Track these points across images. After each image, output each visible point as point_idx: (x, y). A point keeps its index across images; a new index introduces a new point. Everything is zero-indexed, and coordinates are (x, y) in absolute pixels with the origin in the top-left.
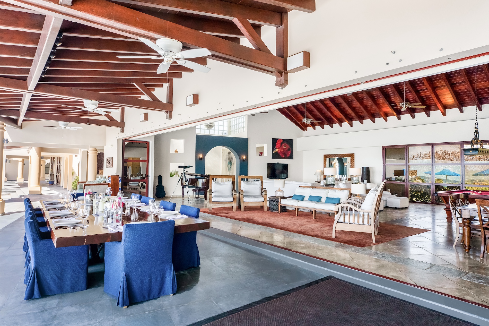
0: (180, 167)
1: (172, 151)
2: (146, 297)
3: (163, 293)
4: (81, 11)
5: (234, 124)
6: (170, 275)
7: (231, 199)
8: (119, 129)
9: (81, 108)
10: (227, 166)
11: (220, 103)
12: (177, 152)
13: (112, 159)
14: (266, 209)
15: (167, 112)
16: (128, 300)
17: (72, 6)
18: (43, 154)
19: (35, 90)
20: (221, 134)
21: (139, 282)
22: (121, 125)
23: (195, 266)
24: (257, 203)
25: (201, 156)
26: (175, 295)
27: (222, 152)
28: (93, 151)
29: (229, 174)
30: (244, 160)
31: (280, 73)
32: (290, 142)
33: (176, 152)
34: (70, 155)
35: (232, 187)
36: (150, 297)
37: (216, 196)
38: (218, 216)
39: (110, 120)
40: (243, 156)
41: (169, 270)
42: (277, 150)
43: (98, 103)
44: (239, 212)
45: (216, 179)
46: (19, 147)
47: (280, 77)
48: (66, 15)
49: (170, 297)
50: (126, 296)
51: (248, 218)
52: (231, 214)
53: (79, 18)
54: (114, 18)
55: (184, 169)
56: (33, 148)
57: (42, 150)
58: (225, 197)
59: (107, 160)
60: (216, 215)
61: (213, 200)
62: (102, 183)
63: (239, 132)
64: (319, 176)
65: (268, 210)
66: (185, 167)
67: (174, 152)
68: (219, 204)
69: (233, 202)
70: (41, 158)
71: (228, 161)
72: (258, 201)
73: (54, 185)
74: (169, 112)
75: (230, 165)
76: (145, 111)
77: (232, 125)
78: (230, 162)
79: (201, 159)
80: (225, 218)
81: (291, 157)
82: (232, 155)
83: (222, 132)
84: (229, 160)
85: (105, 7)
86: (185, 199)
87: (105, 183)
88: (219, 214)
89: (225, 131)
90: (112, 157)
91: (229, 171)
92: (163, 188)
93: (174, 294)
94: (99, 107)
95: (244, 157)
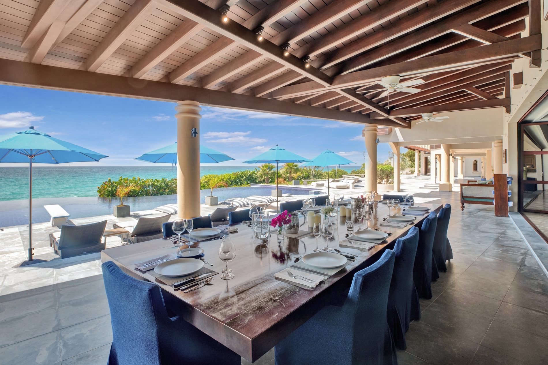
56: (442, 145)
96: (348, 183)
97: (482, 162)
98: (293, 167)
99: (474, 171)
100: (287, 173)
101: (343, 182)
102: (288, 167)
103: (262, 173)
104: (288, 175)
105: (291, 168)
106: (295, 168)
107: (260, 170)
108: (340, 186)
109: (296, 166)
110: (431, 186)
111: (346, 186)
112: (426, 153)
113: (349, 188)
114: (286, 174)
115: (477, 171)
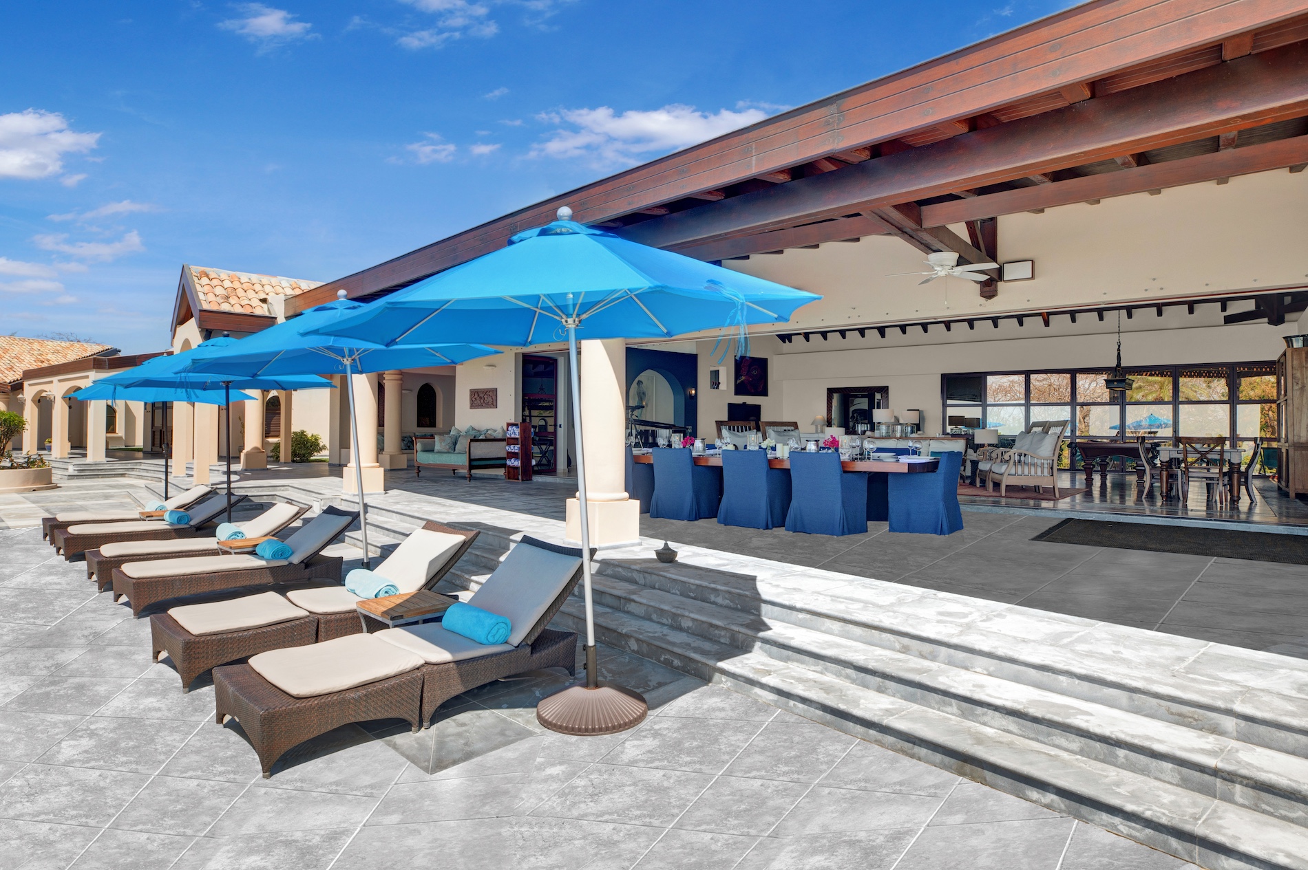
13: (496, 391)
30: (692, 397)
32: (762, 364)
40: (691, 389)
42: (743, 378)
59: (475, 394)
64: (819, 426)
81: (764, 392)
95: (693, 391)
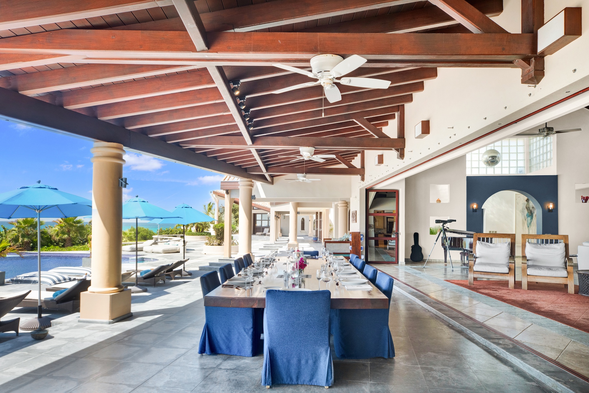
0: (438, 221)
1: (433, 200)
2: (295, 380)
3: (316, 382)
4: (218, 52)
5: (535, 155)
6: (325, 361)
7: (506, 270)
8: (359, 177)
9: (297, 157)
10: (525, 220)
11: (453, 128)
12: (440, 201)
13: (356, 213)
14: (571, 290)
15: (397, 150)
16: (270, 379)
17: (209, 50)
18: (299, 209)
19: (254, 144)
20: (513, 172)
21: (285, 360)
22: (361, 172)
23: (385, 357)
24: (553, 278)
25: (475, 206)
26: (330, 389)
27: (516, 199)
28: (342, 204)
29: (529, 232)
30: (550, 211)
31: (527, 60)
33: (438, 202)
34: (326, 210)
35: (509, 251)
36: (299, 381)
37: (481, 264)
38: (478, 292)
39: (349, 168)
40: (549, 204)
41: (324, 353)
43: (314, 149)
44: (519, 290)
45: (491, 239)
46: (285, 203)
47: (527, 68)
48: (212, 61)
49: (324, 389)
50: (269, 374)
51: (527, 301)
52: (502, 292)
53: (224, 60)
54: (252, 50)
55: (443, 224)
56: (290, 203)
57: (298, 205)
58: (496, 266)
59: (352, 214)
60: (475, 291)
61: (475, 268)
62: (344, 240)
63: (543, 167)
65: (576, 292)
66: (445, 222)
67: (436, 202)
68: (484, 275)
69: (508, 273)
70: (298, 213)
71: (526, 212)
72: (554, 276)
73: (318, 242)
74: (399, 150)
75: (529, 218)
76: (380, 152)
77: (532, 157)
78: (531, 214)
79: (475, 211)
80: (486, 296)
82: (531, 204)
83: (515, 169)
84: (528, 211)
85: (243, 39)
86: (449, 265)
87: (348, 240)
88: (480, 291)
89: (520, 167)
90: (356, 211)
91: (528, 227)
92: (420, 249)
93: (330, 387)
94: (315, 154)
95: (551, 206)
96: (177, 245)
97: (310, 221)
98: (74, 225)
99: (301, 230)
100: (63, 233)
101: (169, 244)
102: (66, 224)
103: (17, 234)
104: (66, 236)
105: (71, 225)
106: (79, 225)
107: (14, 228)
108: (168, 250)
109: (79, 222)
110: (270, 247)
111: (175, 250)
112: (254, 208)
113: (179, 252)
114: (60, 235)
115: (304, 230)
